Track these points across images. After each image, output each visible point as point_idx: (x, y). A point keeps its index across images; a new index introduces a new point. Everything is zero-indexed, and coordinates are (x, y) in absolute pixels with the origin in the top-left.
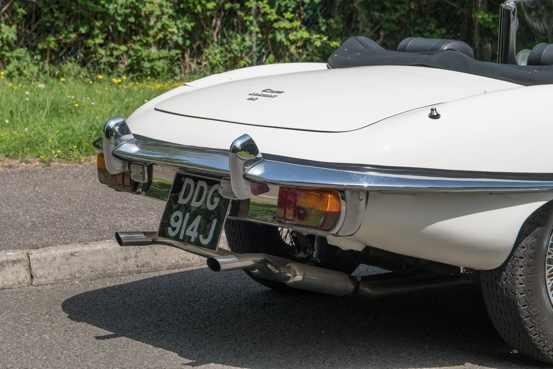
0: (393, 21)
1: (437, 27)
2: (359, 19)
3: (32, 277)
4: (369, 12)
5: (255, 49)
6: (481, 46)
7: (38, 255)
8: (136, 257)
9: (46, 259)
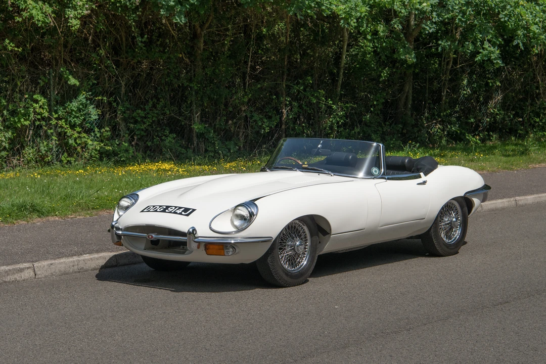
0: (142, 130)
1: (170, 133)
2: (120, 128)
3: (35, 275)
4: (127, 124)
5: (54, 150)
6: (198, 144)
7: (37, 265)
9: (40, 266)
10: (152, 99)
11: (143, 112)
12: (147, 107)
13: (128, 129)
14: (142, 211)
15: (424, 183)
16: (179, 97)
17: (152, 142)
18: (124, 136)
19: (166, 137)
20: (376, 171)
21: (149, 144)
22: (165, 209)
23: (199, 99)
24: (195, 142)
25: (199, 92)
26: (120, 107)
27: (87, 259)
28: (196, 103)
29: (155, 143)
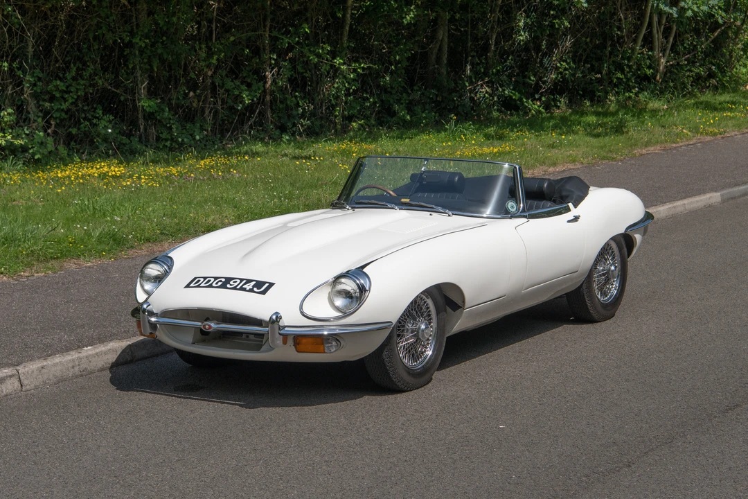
0: (63, 110)
1: (103, 114)
2: (29, 109)
3: (21, 385)
4: (38, 102)
6: (145, 129)
7: (23, 370)
8: (79, 365)
9: (28, 372)
10: (75, 64)
11: (63, 84)
12: (69, 76)
13: (41, 111)
14: (188, 286)
15: (576, 219)
16: (115, 58)
17: (79, 129)
18: (35, 121)
19: (99, 119)
20: (512, 207)
21: (74, 131)
22: (225, 283)
23: (145, 60)
24: (142, 127)
25: (145, 50)
26: (28, 78)
27: (90, 355)
28: (140, 67)
29: (83, 129)
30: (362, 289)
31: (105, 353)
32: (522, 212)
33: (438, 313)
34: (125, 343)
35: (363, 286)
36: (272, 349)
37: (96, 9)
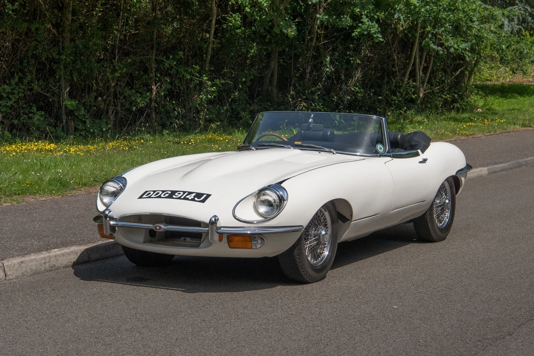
0: (8, 106)
1: (37, 110)
3: (6, 275)
6: (67, 122)
7: (7, 264)
8: (49, 262)
9: (11, 265)
10: (17, 74)
11: (9, 87)
12: (13, 82)
14: (141, 197)
15: (424, 161)
16: (47, 71)
17: (19, 120)
19: (34, 114)
20: (381, 149)
21: (16, 122)
22: (172, 195)
23: (68, 73)
24: (64, 121)
25: (68, 66)
27: (57, 255)
28: (64, 78)
29: (22, 121)
30: (282, 200)
31: (69, 254)
32: (387, 153)
33: (333, 223)
34: (83, 248)
35: (282, 197)
36: (210, 244)
37: (34, 35)
